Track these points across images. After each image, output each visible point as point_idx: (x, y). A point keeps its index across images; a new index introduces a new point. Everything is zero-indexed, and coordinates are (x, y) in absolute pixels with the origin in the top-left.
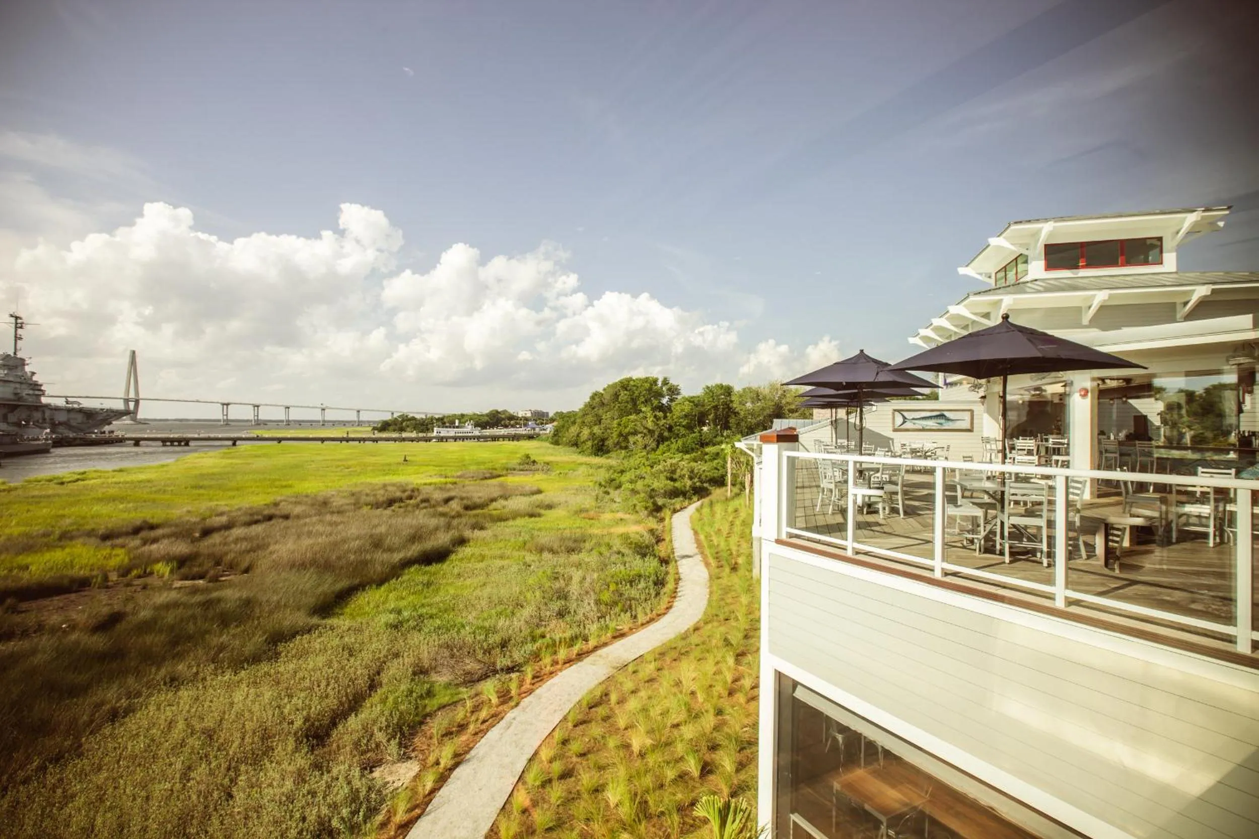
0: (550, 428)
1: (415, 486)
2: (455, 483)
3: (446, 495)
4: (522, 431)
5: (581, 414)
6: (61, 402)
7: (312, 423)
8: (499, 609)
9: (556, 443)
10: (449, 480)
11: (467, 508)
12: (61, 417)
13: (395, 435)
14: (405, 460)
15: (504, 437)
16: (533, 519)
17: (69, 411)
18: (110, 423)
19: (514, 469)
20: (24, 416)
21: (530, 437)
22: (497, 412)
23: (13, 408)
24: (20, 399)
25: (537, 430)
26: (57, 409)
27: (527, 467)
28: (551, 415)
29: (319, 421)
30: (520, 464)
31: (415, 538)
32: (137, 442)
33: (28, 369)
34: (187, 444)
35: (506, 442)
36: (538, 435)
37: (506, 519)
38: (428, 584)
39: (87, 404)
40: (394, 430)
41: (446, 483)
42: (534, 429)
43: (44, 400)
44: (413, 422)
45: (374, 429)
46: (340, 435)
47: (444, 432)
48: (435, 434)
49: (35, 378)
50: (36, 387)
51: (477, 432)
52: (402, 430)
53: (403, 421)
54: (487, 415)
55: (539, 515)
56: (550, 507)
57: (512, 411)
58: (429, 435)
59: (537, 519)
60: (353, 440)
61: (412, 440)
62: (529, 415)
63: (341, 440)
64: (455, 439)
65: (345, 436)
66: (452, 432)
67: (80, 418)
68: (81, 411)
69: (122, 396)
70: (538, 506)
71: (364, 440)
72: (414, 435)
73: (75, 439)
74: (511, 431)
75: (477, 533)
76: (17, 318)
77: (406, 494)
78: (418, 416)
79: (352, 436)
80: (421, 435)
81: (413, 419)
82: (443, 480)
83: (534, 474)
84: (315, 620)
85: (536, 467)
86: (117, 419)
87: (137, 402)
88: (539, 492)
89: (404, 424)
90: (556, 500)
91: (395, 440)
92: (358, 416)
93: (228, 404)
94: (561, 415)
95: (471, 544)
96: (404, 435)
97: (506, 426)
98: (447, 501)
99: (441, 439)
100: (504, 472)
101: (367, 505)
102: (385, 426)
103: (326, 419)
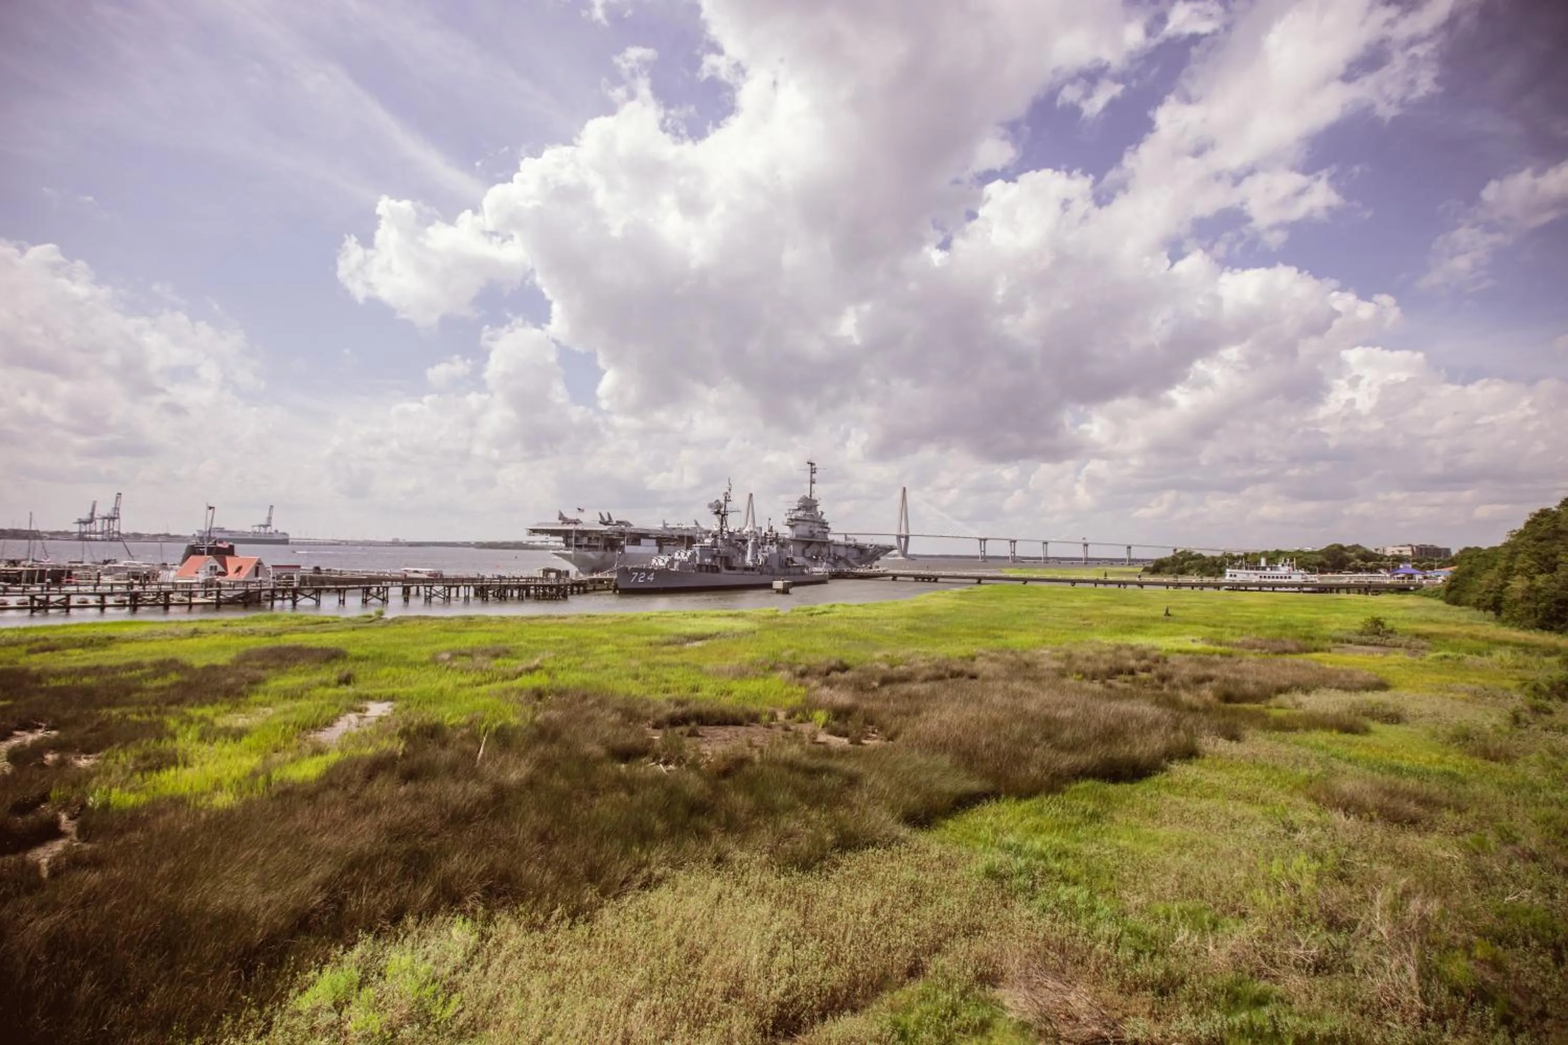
0: (1441, 576)
1: (1162, 653)
2: (1230, 655)
3: (1201, 672)
4: (1384, 577)
5: (1507, 551)
6: (840, 539)
7: (1073, 562)
8: (1190, 905)
9: (1455, 602)
10: (1219, 649)
11: (1228, 698)
12: (841, 552)
13: (1170, 579)
14: (1167, 614)
15: (1348, 588)
16: (1347, 737)
17: (847, 546)
18: (878, 559)
19: (1349, 642)
20: (816, 551)
21: (1402, 590)
22: (1341, 548)
23: (809, 544)
24: (813, 536)
25: (1418, 577)
26: (838, 545)
27: (1377, 639)
28: (1454, 552)
29: (1081, 559)
30: (1362, 633)
31: (1111, 734)
32: (895, 577)
33: (819, 509)
34: (936, 581)
35: (1353, 596)
36: (1419, 587)
37: (1294, 729)
38: (1095, 817)
39: (862, 540)
40: (1171, 573)
41: (1214, 653)
42: (1411, 576)
43: (830, 537)
44: (1200, 561)
45: (1146, 570)
46: (1094, 577)
47: (1242, 575)
48: (1227, 579)
49: (824, 517)
50: (824, 525)
51: (1298, 577)
52: (1182, 572)
53: (1184, 560)
54: (1321, 552)
55: (1366, 731)
56: (1394, 718)
57: (1370, 546)
58: (1220, 580)
59: (1356, 738)
60: (1111, 583)
61: (1193, 586)
62: (1407, 552)
63: (1096, 582)
64: (1260, 586)
65: (1102, 578)
66: (1253, 577)
67: (855, 553)
68: (856, 547)
69: (896, 532)
70: (1364, 714)
71: (1125, 583)
72: (1194, 579)
73: (848, 573)
74: (1364, 577)
75: (1223, 745)
76: (812, 464)
77: (1144, 663)
78: (1207, 554)
79: (1110, 578)
80: (1206, 580)
81: (1200, 557)
82: (1212, 648)
83: (1385, 654)
84: (903, 832)
85: (1393, 640)
86: (884, 554)
87: (907, 538)
88: (1382, 686)
89: (1186, 564)
90: (1412, 708)
91: (1167, 585)
92: (1129, 553)
93: (985, 540)
94: (1470, 554)
95: (1206, 761)
96: (1181, 579)
97: (1357, 570)
98: (1200, 681)
99: (1235, 587)
100: (1329, 644)
101: (1078, 672)
102: (1158, 567)
103: (1090, 556)
